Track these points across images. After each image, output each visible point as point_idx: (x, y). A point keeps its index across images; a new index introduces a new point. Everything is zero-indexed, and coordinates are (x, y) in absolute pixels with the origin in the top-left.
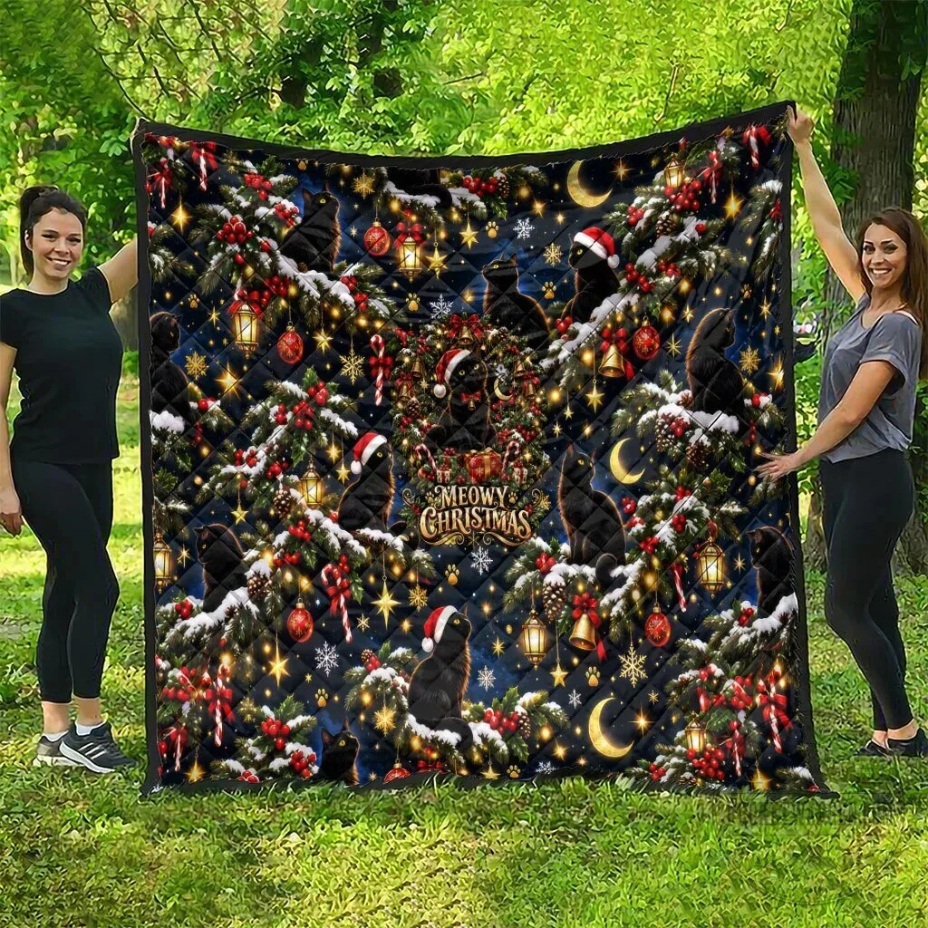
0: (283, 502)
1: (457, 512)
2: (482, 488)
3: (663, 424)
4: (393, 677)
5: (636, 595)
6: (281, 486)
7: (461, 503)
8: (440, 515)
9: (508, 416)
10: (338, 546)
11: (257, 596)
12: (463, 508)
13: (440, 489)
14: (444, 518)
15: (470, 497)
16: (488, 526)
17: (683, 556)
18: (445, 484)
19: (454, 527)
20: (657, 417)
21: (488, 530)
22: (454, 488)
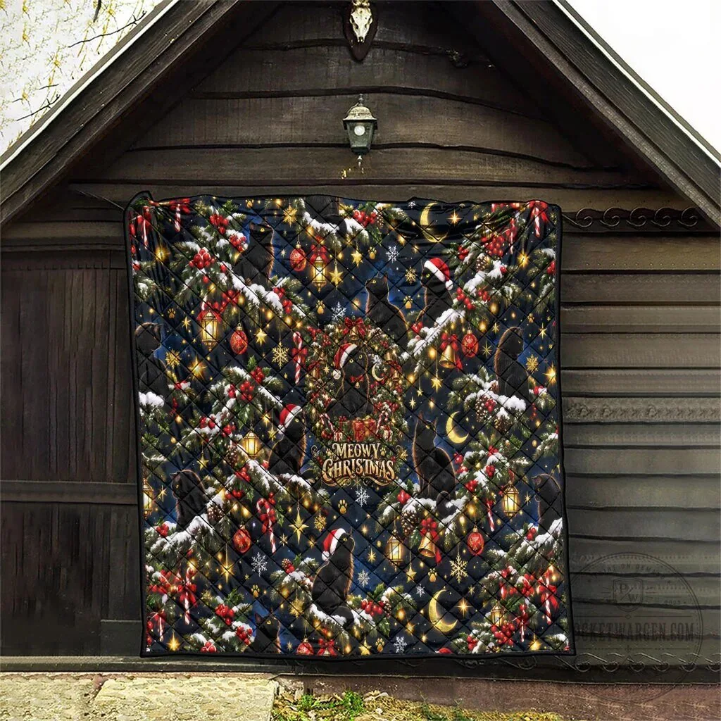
0: (232, 454)
1: (347, 463)
2: (363, 445)
3: (481, 403)
4: (302, 578)
5: (462, 520)
6: (231, 442)
7: (349, 456)
8: (336, 464)
9: (380, 393)
10: (268, 486)
11: (214, 521)
12: (350, 459)
13: (336, 446)
14: (338, 467)
15: (355, 452)
16: (367, 472)
17: (493, 494)
18: (338, 442)
19: (345, 473)
20: (476, 398)
21: (366, 475)
22: (345, 445)
